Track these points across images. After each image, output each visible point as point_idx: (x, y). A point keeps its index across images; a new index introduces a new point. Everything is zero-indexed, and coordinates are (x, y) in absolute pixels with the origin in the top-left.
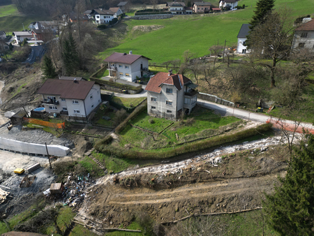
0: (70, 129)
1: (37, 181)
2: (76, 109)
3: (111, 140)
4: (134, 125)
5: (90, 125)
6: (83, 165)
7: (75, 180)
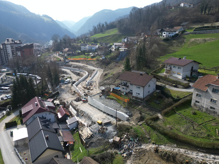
0: (132, 104)
1: (108, 131)
2: (138, 92)
3: (157, 119)
4: (178, 112)
5: (145, 105)
6: (136, 131)
7: (129, 139)
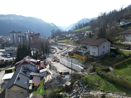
1: (64, 78)
3: (108, 70)
5: (99, 61)
6: (86, 79)
7: (79, 85)
